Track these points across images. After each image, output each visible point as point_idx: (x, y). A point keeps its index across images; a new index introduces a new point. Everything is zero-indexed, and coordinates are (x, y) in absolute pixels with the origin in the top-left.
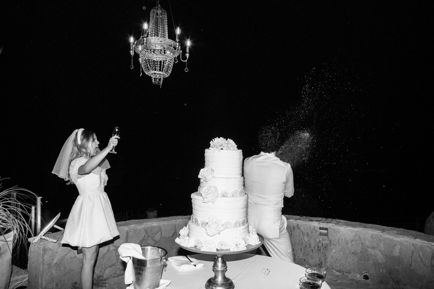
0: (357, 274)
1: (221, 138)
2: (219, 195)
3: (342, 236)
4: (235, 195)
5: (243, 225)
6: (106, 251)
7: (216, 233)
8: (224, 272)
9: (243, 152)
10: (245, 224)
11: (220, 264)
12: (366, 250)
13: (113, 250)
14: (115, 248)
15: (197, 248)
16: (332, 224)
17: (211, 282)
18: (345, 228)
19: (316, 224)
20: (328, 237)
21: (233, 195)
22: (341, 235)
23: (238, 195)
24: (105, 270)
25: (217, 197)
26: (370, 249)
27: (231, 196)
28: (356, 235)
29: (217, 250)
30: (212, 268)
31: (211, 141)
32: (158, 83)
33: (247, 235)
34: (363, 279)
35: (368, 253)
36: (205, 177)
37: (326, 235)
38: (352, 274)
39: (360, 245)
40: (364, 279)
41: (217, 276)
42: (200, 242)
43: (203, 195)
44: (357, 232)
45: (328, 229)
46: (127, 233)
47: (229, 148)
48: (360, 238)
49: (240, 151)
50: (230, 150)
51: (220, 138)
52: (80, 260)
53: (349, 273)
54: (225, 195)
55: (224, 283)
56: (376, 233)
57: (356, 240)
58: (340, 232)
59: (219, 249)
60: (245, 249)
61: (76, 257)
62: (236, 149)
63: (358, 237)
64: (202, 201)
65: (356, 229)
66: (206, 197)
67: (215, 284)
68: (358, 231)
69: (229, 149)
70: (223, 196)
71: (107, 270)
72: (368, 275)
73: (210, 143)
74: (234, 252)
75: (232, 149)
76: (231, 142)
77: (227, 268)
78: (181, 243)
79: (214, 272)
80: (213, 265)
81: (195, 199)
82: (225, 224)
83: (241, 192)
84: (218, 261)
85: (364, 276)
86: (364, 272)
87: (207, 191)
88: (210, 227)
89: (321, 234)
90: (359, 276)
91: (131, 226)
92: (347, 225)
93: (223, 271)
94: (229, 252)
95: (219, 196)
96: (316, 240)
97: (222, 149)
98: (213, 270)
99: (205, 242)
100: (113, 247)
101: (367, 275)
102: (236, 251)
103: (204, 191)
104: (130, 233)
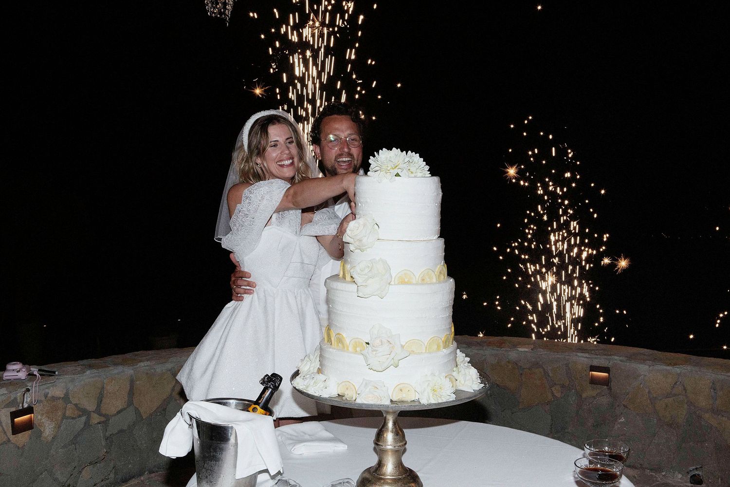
0: (677, 472)
1: (394, 149)
2: (393, 280)
3: (642, 386)
4: (428, 280)
5: (445, 347)
6: (82, 426)
7: (390, 364)
8: (400, 452)
9: (441, 182)
10: (449, 346)
11: (389, 437)
12: (700, 417)
13: (99, 423)
14: (103, 419)
15: (344, 398)
16: (621, 358)
17: (373, 475)
18: (650, 366)
19: (583, 357)
20: (610, 389)
21: (423, 280)
22: (641, 384)
23: (434, 280)
24: (80, 472)
25: (389, 284)
26: (707, 416)
27: (420, 282)
28: (675, 384)
29: (391, 401)
30: (373, 445)
31: (371, 157)
32: (220, 13)
33: (455, 369)
34: (690, 485)
35: (703, 423)
36: (360, 241)
37: (606, 382)
38: (663, 474)
39: (686, 406)
40: (691, 483)
41: (383, 462)
42: (352, 387)
43: (357, 279)
44: (679, 375)
45: (609, 370)
46: (132, 382)
47: (412, 173)
48: (685, 389)
49: (436, 179)
50: (415, 177)
51: (391, 150)
52: (19, 448)
53: (658, 469)
54: (406, 280)
55: (400, 477)
56: (723, 377)
57: (675, 395)
58: (639, 376)
59: (394, 399)
60: (453, 397)
61: (9, 440)
62: (428, 174)
63: (681, 388)
64: (357, 295)
65: (677, 370)
66: (364, 284)
67: (382, 479)
68: (680, 373)
69: (413, 175)
70: (403, 283)
71: (84, 472)
72: (700, 473)
73: (370, 161)
74: (430, 405)
75: (419, 175)
76: (415, 159)
77: (407, 446)
78: (307, 387)
79: (376, 455)
80: (373, 438)
81: (337, 290)
82: (406, 345)
83: (440, 273)
84: (387, 429)
85: (691, 477)
86: (691, 468)
87: (367, 270)
88: (375, 352)
89: (594, 381)
90: (680, 476)
91: (142, 364)
92: (655, 360)
93: (398, 450)
94: (417, 403)
95: (392, 283)
96: (581, 396)
97: (397, 175)
98: (375, 449)
99: (366, 384)
100: (98, 416)
101: (699, 475)
102: (433, 401)
103: (359, 271)
104: (138, 382)
